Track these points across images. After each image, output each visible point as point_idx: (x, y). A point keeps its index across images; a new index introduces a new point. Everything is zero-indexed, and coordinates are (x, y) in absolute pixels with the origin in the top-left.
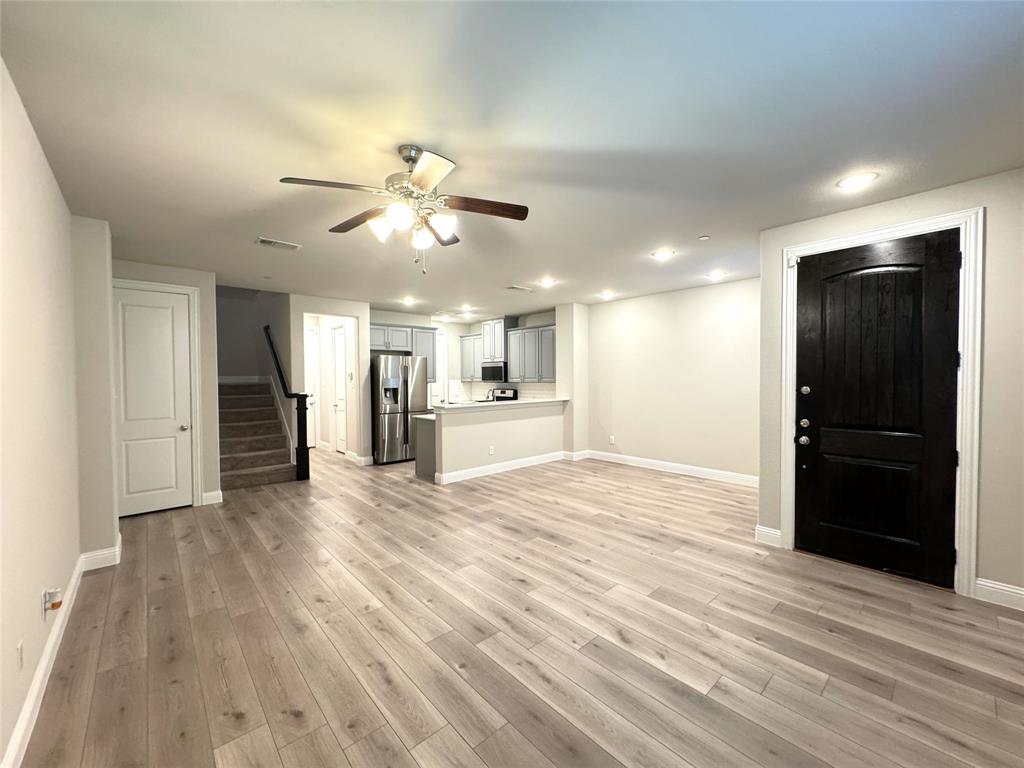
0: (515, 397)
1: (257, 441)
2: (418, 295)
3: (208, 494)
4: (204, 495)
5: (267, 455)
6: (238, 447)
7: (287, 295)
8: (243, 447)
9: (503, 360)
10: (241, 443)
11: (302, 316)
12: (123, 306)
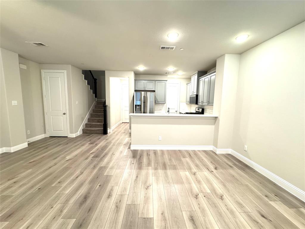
0: (202, 113)
1: (99, 119)
2: (145, 65)
3: (71, 134)
4: (70, 134)
5: (99, 124)
6: (95, 121)
7: (105, 71)
8: (96, 121)
9: (196, 94)
10: (95, 120)
11: (109, 78)
12: (49, 77)
